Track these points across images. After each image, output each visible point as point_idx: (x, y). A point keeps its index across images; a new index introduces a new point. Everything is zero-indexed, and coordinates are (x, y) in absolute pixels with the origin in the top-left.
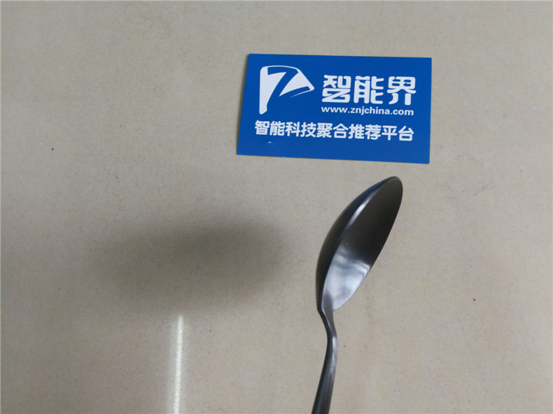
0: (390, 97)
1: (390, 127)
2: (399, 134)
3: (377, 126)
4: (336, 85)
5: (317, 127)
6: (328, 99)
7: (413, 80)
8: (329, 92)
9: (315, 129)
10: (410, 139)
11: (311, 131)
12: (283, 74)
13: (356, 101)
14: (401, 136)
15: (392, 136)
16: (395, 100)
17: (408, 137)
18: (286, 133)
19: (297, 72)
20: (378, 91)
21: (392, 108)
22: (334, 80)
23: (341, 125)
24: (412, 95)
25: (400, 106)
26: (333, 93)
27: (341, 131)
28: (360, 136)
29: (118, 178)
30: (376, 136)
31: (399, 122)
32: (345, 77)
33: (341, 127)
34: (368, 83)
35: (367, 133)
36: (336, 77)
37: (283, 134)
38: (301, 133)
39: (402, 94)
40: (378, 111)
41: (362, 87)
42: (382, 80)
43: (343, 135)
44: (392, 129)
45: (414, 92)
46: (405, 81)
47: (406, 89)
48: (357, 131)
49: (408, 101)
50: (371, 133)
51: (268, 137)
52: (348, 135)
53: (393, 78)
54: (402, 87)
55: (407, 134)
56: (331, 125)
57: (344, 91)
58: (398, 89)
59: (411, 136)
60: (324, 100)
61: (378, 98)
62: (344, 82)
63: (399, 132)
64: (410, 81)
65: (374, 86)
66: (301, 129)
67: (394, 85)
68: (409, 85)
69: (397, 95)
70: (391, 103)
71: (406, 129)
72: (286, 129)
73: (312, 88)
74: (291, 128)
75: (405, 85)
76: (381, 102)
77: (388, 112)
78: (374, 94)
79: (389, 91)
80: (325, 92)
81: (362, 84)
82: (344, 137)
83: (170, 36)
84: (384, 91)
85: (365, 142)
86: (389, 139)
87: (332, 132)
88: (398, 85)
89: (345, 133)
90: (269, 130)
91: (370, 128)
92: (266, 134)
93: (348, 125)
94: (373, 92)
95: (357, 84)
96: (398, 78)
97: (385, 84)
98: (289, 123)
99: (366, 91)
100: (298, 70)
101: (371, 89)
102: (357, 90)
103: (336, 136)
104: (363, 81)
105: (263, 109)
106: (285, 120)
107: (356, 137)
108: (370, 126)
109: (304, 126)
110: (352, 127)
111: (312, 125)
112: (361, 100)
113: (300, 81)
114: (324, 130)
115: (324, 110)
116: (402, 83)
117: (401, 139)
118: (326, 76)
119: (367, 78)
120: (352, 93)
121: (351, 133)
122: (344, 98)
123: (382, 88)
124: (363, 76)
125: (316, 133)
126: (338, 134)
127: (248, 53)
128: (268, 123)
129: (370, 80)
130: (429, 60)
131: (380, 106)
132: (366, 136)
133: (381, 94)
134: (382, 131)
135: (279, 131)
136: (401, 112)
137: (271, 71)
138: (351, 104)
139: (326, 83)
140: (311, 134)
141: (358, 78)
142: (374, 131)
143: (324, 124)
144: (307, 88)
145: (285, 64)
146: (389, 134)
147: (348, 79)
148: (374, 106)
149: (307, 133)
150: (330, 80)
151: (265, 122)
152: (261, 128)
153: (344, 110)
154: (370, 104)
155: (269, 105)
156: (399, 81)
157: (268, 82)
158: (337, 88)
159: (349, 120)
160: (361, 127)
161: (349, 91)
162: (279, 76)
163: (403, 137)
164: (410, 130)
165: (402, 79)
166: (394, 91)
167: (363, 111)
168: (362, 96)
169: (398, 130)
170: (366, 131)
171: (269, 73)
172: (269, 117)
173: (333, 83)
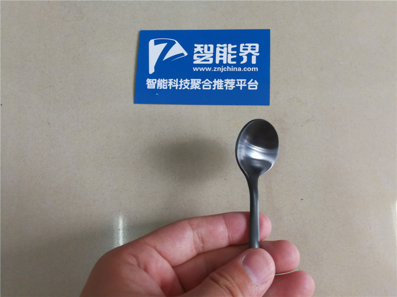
0: (242, 59)
1: (241, 80)
2: (248, 85)
3: (232, 80)
4: (203, 51)
5: (190, 82)
6: (198, 61)
7: (257, 45)
8: (198, 57)
9: (188, 84)
10: (256, 88)
11: (186, 85)
12: (165, 45)
13: (217, 62)
14: (249, 86)
15: (243, 87)
16: (245, 60)
17: (255, 87)
18: (168, 87)
19: (175, 43)
20: (232, 54)
21: (243, 66)
22: (201, 47)
23: (207, 80)
24: (257, 56)
25: (249, 64)
26: (201, 57)
27: (207, 84)
28: (220, 88)
29: (49, 124)
30: (232, 87)
31: (248, 76)
32: (209, 45)
33: (207, 82)
34: (225, 49)
35: (226, 85)
36: (202, 45)
37: (166, 88)
38: (179, 87)
39: (249, 56)
40: (233, 69)
41: (221, 52)
42: (235, 46)
43: (208, 87)
44: (243, 82)
45: (258, 54)
46: (252, 47)
47: (253, 52)
48: (218, 84)
49: (254, 61)
50: (228, 85)
51: (156, 90)
52: (212, 87)
53: (243, 45)
54: (249, 51)
55: (253, 85)
56: (200, 80)
57: (208, 55)
58: (246, 52)
59: (256, 86)
60: (195, 62)
61: (233, 60)
62: (209, 49)
63: (248, 83)
64: (255, 47)
65: (230, 51)
66: (179, 83)
67: (244, 49)
68: (255, 49)
69: (246, 57)
70: (242, 63)
71: (253, 81)
72: (168, 84)
73: (186, 54)
74: (172, 83)
75: (252, 49)
76: (235, 63)
77: (240, 69)
78: (230, 57)
79: (240, 54)
80: (195, 57)
81: (222, 50)
82: (210, 88)
83: (83, 18)
84: (237, 54)
85: (225, 92)
86: (241, 89)
87: (201, 85)
88: (247, 50)
89: (210, 86)
90: (156, 85)
91: (228, 81)
92: (154, 88)
93: (212, 80)
94: (230, 55)
95: (218, 50)
96: (246, 45)
97: (237, 49)
98: (171, 80)
99: (225, 55)
100: (176, 41)
101: (228, 53)
102: (218, 54)
103: (204, 88)
104: (222, 48)
105: (152, 70)
106: (167, 78)
107: (218, 88)
108: (227, 80)
109: (181, 81)
110: (215, 81)
111: (187, 80)
112: (221, 61)
113: (177, 49)
114: (195, 84)
115: (195, 69)
116: (249, 48)
117: (249, 88)
118: (196, 45)
119: (225, 45)
120: (214, 57)
121: (214, 86)
122: (208, 61)
123: (235, 52)
124: (222, 44)
125: (189, 86)
126: (205, 87)
127: (140, 30)
128: (156, 80)
129: (227, 47)
130: (268, 31)
131: (234, 66)
132: (225, 87)
133: (235, 56)
134: (236, 83)
135: (164, 85)
136: (249, 69)
137: (156, 43)
138: (214, 65)
139: (196, 50)
140: (186, 87)
141: (218, 45)
142: (230, 84)
143: (195, 80)
144: (182, 54)
145: (167, 37)
146: (241, 86)
147: (212, 46)
148: (230, 65)
149: (183, 86)
150: (198, 47)
151: (153, 80)
152: (151, 84)
153: (209, 69)
154: (227, 64)
155: (156, 67)
156: (247, 46)
157: (155, 51)
158: (204, 53)
159: (213, 76)
160: (221, 81)
161: (212, 55)
163: (251, 87)
164: (256, 82)
165: (250, 45)
166: (244, 54)
167: (222, 70)
168: (221, 59)
169: (247, 82)
170: (224, 84)
171: (155, 45)
172: (155, 76)
173: (201, 50)
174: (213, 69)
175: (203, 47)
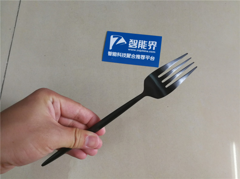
0: (149, 47)
1: (148, 56)
3: (144, 56)
4: (133, 42)
6: (130, 46)
10: (154, 60)
12: (117, 38)
13: (139, 48)
18: (117, 56)
19: (121, 38)
20: (145, 45)
21: (149, 50)
23: (134, 54)
25: (152, 50)
26: (132, 45)
27: (133, 56)
28: (139, 58)
29: (65, 66)
30: (144, 58)
31: (151, 55)
32: (136, 40)
36: (133, 40)
38: (121, 56)
39: (152, 46)
40: (145, 51)
42: (147, 42)
44: (148, 57)
45: (156, 46)
46: (154, 43)
47: (154, 45)
48: (138, 57)
49: (154, 49)
51: (112, 57)
52: (135, 58)
53: (150, 42)
54: (152, 44)
55: (153, 58)
56: (131, 54)
57: (135, 44)
58: (151, 45)
59: (154, 59)
60: (129, 47)
61: (145, 47)
62: (136, 42)
65: (144, 44)
66: (122, 55)
70: (149, 49)
71: (153, 57)
73: (126, 43)
74: (119, 54)
75: (154, 44)
76: (146, 49)
77: (148, 51)
78: (144, 46)
79: (149, 45)
80: (130, 44)
82: (134, 58)
83: (83, 23)
84: (147, 45)
85: (140, 60)
86: (147, 59)
87: (131, 56)
88: (151, 44)
89: (135, 57)
90: (112, 54)
91: (142, 56)
94: (144, 45)
95: (139, 42)
96: (152, 42)
97: (148, 43)
98: (118, 53)
101: (143, 44)
102: (139, 44)
103: (132, 58)
104: (141, 42)
105: (111, 48)
108: (142, 55)
109: (123, 54)
110: (137, 55)
111: (125, 54)
112: (140, 47)
113: (122, 41)
114: (128, 56)
115: (129, 50)
116: (153, 43)
117: (151, 60)
118: (130, 40)
119: (143, 41)
120: (137, 45)
121: (136, 57)
122: (135, 47)
123: (147, 44)
125: (126, 56)
127: (107, 31)
128: (112, 52)
130: (161, 37)
131: (146, 50)
132: (141, 58)
133: (146, 46)
134: (146, 57)
136: (152, 52)
137: (114, 37)
138: (137, 48)
139: (130, 42)
140: (125, 56)
141: (140, 41)
142: (143, 57)
143: (128, 54)
144: (124, 43)
146: (148, 58)
148: (144, 50)
149: (123, 56)
150: (131, 41)
152: (110, 54)
153: (135, 50)
154: (143, 49)
155: (113, 47)
157: (113, 40)
160: (139, 55)
166: (150, 45)
167: (140, 51)
168: (140, 46)
172: (112, 51)
173: (132, 42)
175: (133, 41)
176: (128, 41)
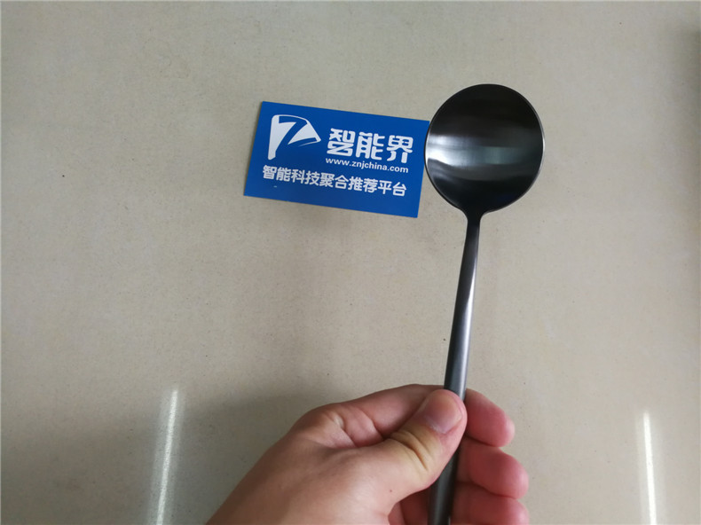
0: (389, 154)
1: (386, 182)
2: (393, 189)
3: (374, 180)
4: (341, 139)
5: (320, 176)
6: (333, 151)
7: (411, 140)
8: (334, 145)
9: (318, 178)
10: (403, 195)
11: (315, 179)
12: (293, 124)
13: (358, 155)
14: (395, 191)
15: (386, 190)
16: (393, 157)
17: (401, 193)
18: (291, 179)
20: (378, 148)
21: (389, 164)
22: (340, 134)
23: (342, 176)
24: (409, 153)
25: (397, 162)
26: (338, 146)
27: (341, 182)
28: (358, 188)
29: (126, 208)
30: (373, 189)
31: (394, 178)
32: (350, 132)
33: (342, 179)
34: (370, 139)
35: (365, 186)
36: (341, 131)
37: (288, 180)
38: (305, 181)
39: (400, 152)
40: (377, 167)
41: (364, 143)
42: (383, 137)
43: (343, 186)
44: (388, 184)
45: (411, 151)
46: (404, 140)
47: (404, 148)
48: (356, 183)
49: (404, 160)
50: (369, 186)
51: (274, 182)
52: (348, 186)
53: (394, 137)
54: (400, 146)
55: (400, 190)
56: (333, 175)
57: (347, 145)
58: (396, 147)
59: (404, 192)
60: (329, 152)
61: (378, 155)
62: (349, 137)
63: (394, 187)
64: (408, 141)
65: (376, 143)
66: (306, 176)
67: (393, 143)
68: (407, 145)
69: (395, 153)
70: (388, 160)
71: (400, 185)
72: (291, 175)
73: (319, 140)
74: (296, 175)
75: (403, 144)
76: (380, 159)
77: (385, 168)
78: (375, 150)
79: (388, 149)
80: (330, 145)
81: (365, 140)
82: (345, 187)
83: (187, 76)
84: (384, 148)
85: (363, 194)
86: (384, 193)
87: (334, 182)
88: (397, 143)
89: (345, 184)
90: (276, 174)
91: (368, 181)
92: (273, 178)
93: (348, 177)
94: (374, 148)
95: (361, 139)
96: (397, 137)
97: (385, 142)
98: (295, 171)
99: (368, 147)
100: (308, 122)
101: (372, 145)
102: (360, 145)
103: (337, 186)
104: (366, 138)
105: (272, 155)
106: (291, 167)
107: (355, 189)
108: (368, 180)
109: (309, 174)
110: (352, 179)
111: (316, 174)
112: (363, 155)
113: (308, 132)
114: (326, 180)
115: (329, 161)
116: (401, 142)
117: (394, 194)
118: (332, 130)
119: (370, 134)
120: (354, 148)
121: (351, 185)
122: (347, 152)
123: (382, 145)
124: (366, 133)
125: (319, 182)
126: (339, 185)
127: (262, 101)
128: (276, 168)
129: (373, 137)
131: (379, 162)
132: (363, 189)
133: (381, 151)
134: (379, 185)
135: (285, 177)
136: (397, 169)
137: (282, 120)
138: (353, 158)
139: (332, 136)
140: (315, 182)
141: (361, 133)
142: (371, 185)
143: (327, 174)
144: (314, 139)
145: (296, 114)
146: (385, 189)
147: (353, 134)
148: (374, 161)
149: (311, 181)
150: (336, 133)
151: (273, 168)
152: (268, 172)
153: (346, 163)
154: (370, 160)
155: (277, 152)
156: (398, 140)
157: (279, 130)
158: (342, 141)
159: (350, 172)
160: (360, 180)
161: (352, 145)
162: (290, 125)
163: (397, 192)
164: (404, 187)
165: (402, 138)
166: (392, 149)
167: (363, 165)
168: (363, 151)
169: (393, 185)
170: (364, 184)
171: (280, 122)
172: (276, 163)
173: (338, 137)
174: (351, 163)
175: (342, 134)
176: (325, 135)
